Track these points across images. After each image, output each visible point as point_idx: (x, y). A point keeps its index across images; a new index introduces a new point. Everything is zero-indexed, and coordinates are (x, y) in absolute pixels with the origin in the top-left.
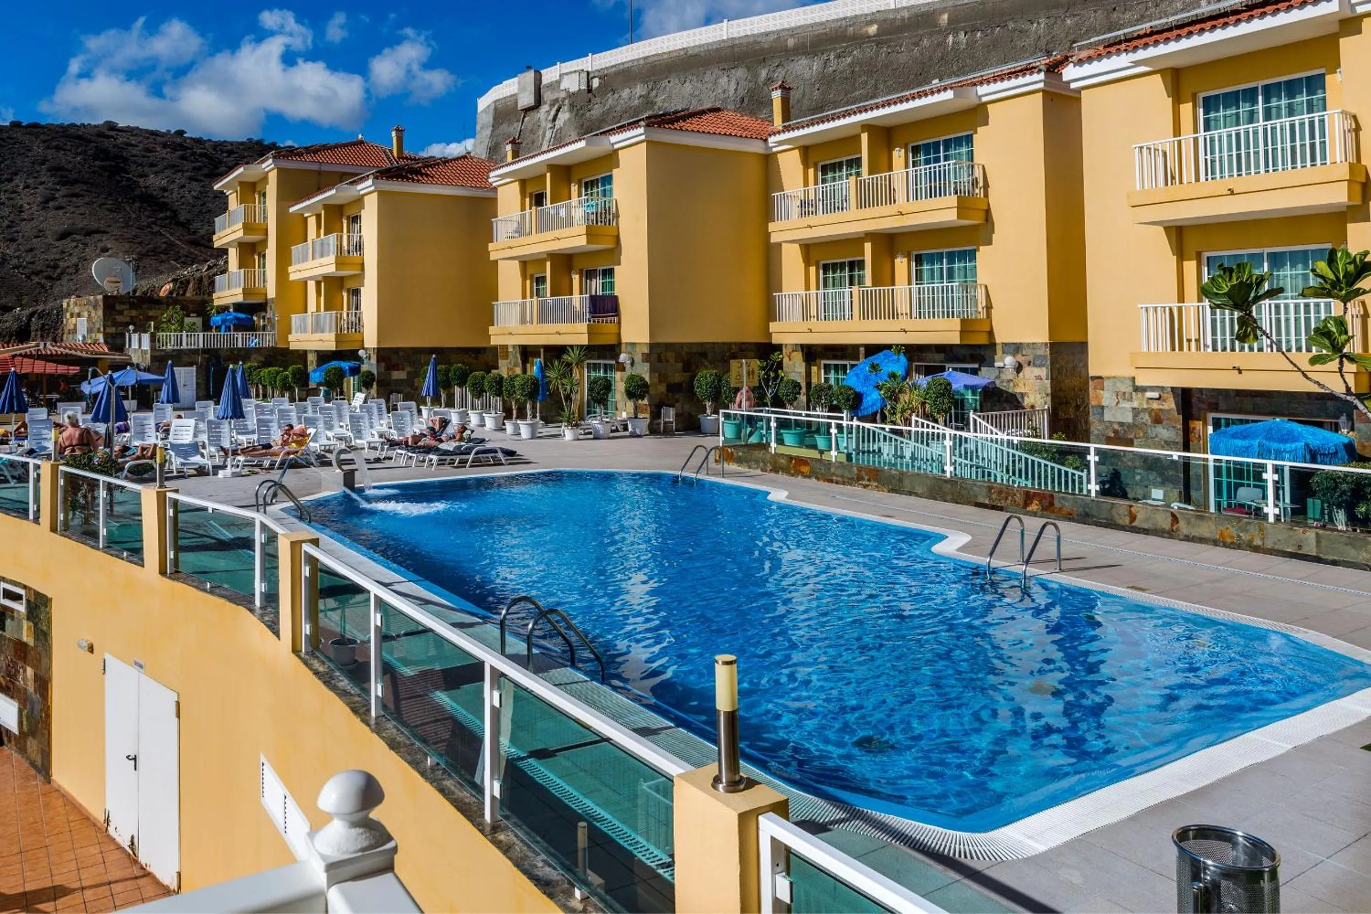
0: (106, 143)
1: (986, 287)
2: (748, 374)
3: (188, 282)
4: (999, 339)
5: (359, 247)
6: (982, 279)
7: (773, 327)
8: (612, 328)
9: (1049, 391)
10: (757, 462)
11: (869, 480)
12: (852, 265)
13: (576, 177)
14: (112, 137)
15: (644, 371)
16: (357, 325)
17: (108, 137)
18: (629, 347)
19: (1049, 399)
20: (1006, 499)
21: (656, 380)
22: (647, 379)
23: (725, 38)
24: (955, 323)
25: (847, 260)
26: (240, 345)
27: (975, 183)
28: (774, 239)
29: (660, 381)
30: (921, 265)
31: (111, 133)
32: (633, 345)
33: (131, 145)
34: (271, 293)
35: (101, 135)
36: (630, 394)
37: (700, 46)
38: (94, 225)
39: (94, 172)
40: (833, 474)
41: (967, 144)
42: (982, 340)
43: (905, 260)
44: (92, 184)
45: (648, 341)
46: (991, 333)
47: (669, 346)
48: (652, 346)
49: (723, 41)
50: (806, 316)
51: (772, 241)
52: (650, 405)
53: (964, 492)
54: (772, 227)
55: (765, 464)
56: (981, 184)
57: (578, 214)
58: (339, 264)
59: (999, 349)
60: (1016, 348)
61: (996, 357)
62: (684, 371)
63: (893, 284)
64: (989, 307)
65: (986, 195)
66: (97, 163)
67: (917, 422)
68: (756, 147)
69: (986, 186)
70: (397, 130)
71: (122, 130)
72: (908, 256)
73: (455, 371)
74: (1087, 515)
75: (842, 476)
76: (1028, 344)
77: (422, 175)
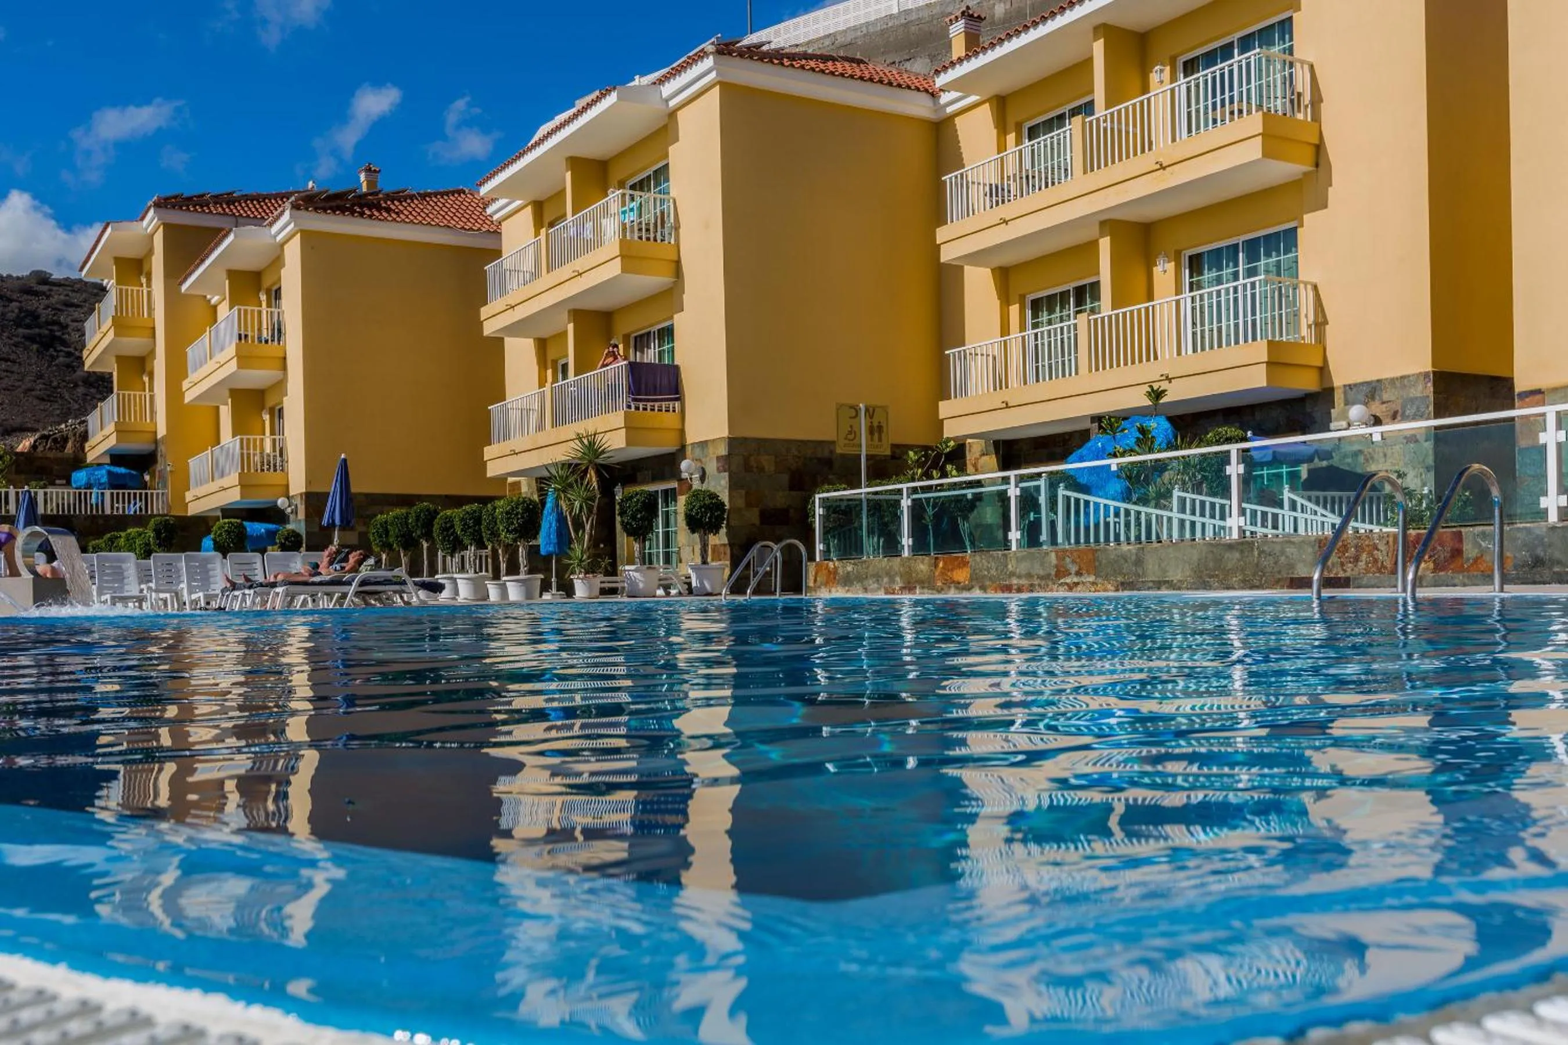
0: (33, 304)
1: (1315, 288)
2: (871, 431)
3: (65, 440)
4: (1338, 381)
5: (278, 332)
6: (1307, 272)
7: (945, 409)
8: (669, 420)
9: (1430, 461)
10: (877, 577)
11: (1079, 574)
12: (1081, 294)
13: (616, 175)
14: (43, 293)
15: (720, 486)
16: (278, 462)
17: (36, 294)
18: (698, 451)
19: (1431, 476)
20: (1357, 559)
21: (741, 503)
22: (725, 497)
23: (895, 11)
24: (1259, 351)
25: (1071, 286)
26: (108, 511)
27: (1295, 102)
28: (947, 255)
29: (749, 505)
30: (1200, 273)
31: (44, 288)
32: (703, 444)
33: (72, 305)
34: (162, 431)
35: (28, 291)
36: (694, 523)
37: (855, 29)
38: (18, 421)
39: (16, 345)
40: (1012, 574)
41: (1282, 39)
42: (1306, 383)
43: (1171, 266)
44: (14, 362)
45: (725, 433)
46: (1323, 370)
47: (762, 444)
48: (733, 442)
49: (891, 16)
50: (1000, 382)
51: (942, 260)
52: (731, 545)
53: (1267, 562)
54: (942, 234)
55: (892, 581)
56: (1307, 99)
57: (611, 227)
58: (244, 359)
59: (1339, 397)
60: (1370, 391)
61: (1334, 412)
62: (792, 488)
63: (1150, 297)
64: (1320, 324)
65: (1316, 117)
66: (21, 331)
67: (1182, 501)
68: (917, 107)
69: (1317, 100)
70: (368, 170)
71: (58, 284)
72: (1177, 257)
73: (418, 518)
74: (1538, 562)
75: (1029, 576)
76: (1392, 381)
77: (379, 209)
